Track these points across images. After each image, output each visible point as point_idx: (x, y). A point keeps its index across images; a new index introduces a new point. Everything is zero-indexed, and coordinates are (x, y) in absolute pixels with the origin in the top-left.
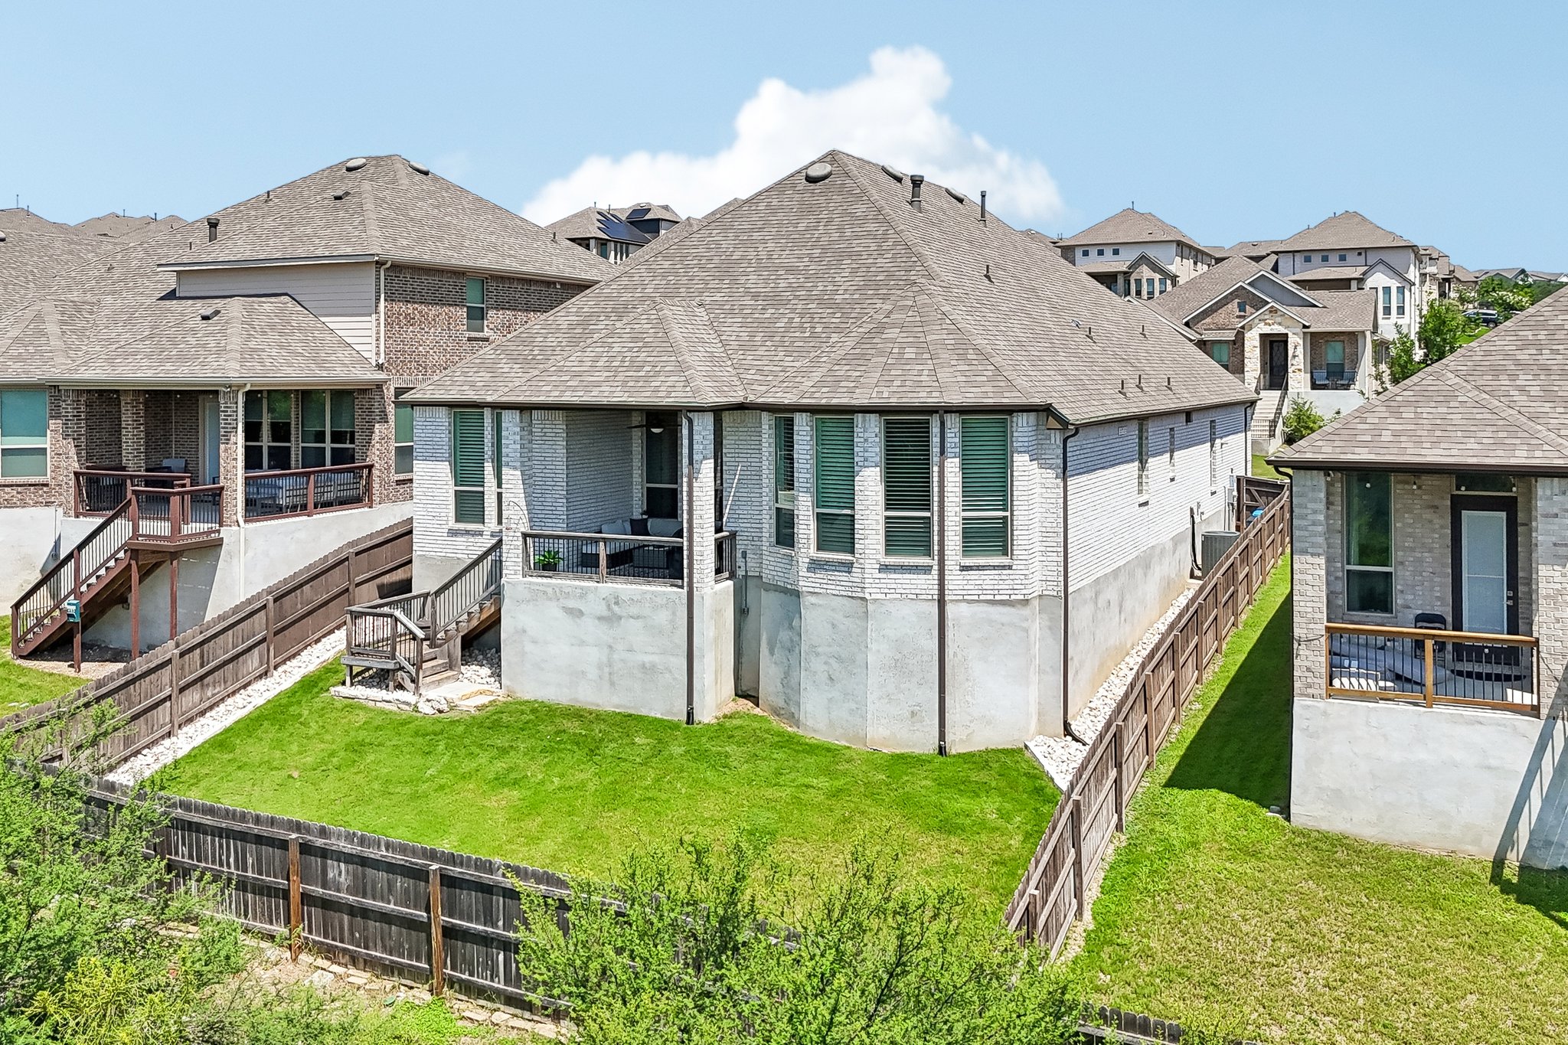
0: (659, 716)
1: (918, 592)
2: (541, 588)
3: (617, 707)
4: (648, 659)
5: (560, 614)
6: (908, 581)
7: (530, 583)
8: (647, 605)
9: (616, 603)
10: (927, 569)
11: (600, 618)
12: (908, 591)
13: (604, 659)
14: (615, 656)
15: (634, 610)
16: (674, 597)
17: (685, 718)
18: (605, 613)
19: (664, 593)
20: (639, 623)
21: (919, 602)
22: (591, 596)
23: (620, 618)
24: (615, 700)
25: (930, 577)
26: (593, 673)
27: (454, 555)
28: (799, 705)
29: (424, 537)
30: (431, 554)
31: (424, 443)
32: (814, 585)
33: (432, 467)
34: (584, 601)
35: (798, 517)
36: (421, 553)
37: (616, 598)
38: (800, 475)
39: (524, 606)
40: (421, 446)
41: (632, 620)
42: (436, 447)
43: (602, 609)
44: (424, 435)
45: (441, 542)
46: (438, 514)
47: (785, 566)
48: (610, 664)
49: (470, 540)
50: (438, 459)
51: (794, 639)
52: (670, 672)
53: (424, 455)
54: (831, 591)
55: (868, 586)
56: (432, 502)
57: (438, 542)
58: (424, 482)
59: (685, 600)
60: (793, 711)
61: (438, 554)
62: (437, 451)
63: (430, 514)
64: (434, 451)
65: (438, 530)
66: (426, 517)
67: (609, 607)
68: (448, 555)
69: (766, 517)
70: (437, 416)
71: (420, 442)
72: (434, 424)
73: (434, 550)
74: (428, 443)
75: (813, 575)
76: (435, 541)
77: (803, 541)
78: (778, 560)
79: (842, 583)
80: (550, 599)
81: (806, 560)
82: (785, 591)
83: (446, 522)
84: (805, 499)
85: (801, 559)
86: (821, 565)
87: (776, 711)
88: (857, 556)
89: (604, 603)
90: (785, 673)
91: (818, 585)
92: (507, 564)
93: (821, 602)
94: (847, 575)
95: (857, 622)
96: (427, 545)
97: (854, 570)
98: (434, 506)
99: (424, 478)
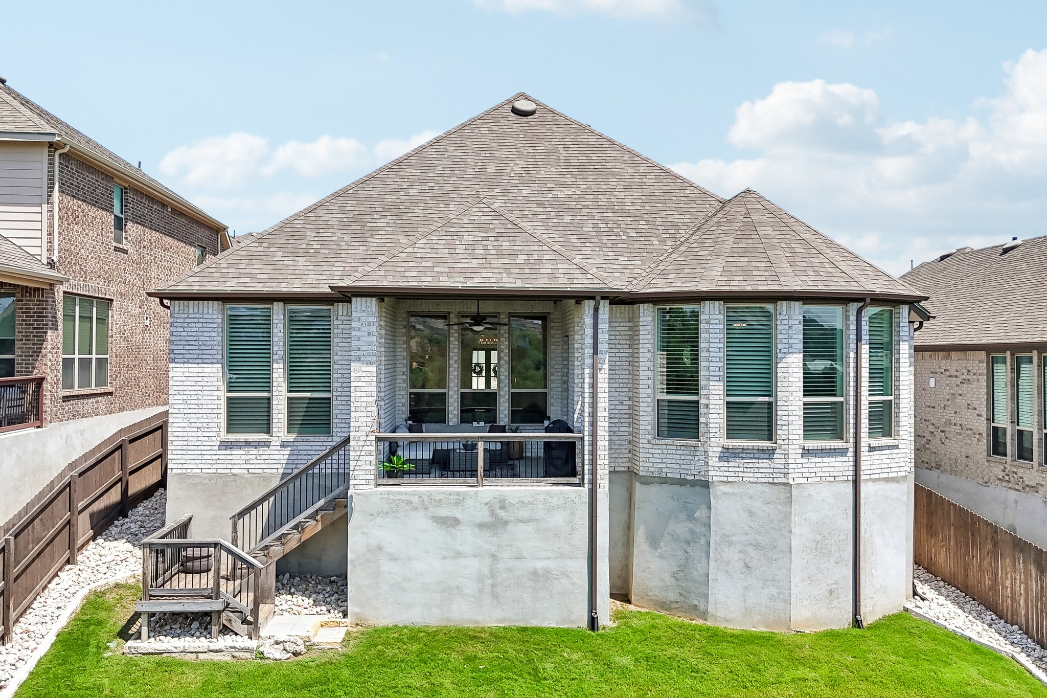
0: (553, 625)
1: (836, 474)
2: (404, 497)
3: (502, 621)
4: (539, 565)
5: (428, 524)
6: (827, 465)
7: (389, 493)
8: (541, 506)
9: (502, 507)
10: (842, 452)
11: (481, 526)
12: (827, 474)
13: (486, 571)
14: (500, 566)
15: (523, 514)
16: (572, 496)
17: (584, 623)
18: (488, 519)
19: (561, 493)
20: (529, 528)
21: (835, 484)
22: (470, 502)
23: (506, 523)
24: (498, 614)
25: (846, 459)
26: (470, 587)
27: (229, 471)
28: (706, 597)
29: (184, 452)
30: (194, 471)
31: (186, 343)
32: (727, 474)
33: (196, 370)
34: (460, 508)
35: (707, 406)
36: (180, 471)
37: (500, 502)
38: (711, 364)
39: (379, 520)
40: (181, 347)
41: (521, 524)
42: (204, 347)
43: (484, 515)
44: (185, 334)
45: (209, 457)
46: (205, 425)
47: (683, 457)
48: (493, 575)
49: (252, 452)
50: (205, 361)
51: (698, 531)
52: (568, 576)
53: (186, 356)
54: (748, 479)
55: (791, 471)
56: (196, 411)
57: (205, 457)
58: (186, 388)
59: (586, 499)
60: (696, 602)
61: (204, 471)
62: (205, 352)
63: (193, 425)
64: (201, 352)
65: (204, 443)
66: (188, 429)
67: (492, 512)
68: (219, 471)
69: (646, 409)
70: (206, 311)
71: (179, 343)
72: (201, 320)
73: (199, 466)
74: (190, 343)
75: (726, 464)
76: (199, 457)
77: (714, 430)
78: (670, 452)
79: (761, 470)
80: (416, 509)
81: (715, 449)
82: (682, 482)
83: (215, 434)
84: (717, 388)
85: (711, 449)
86: (735, 453)
87: (664, 605)
88: (779, 442)
89: (485, 508)
90: (680, 566)
91: (733, 474)
92: (356, 473)
93: (735, 491)
94: (768, 461)
95: (779, 507)
96: (189, 462)
97: (775, 456)
98: (200, 416)
99: (185, 383)
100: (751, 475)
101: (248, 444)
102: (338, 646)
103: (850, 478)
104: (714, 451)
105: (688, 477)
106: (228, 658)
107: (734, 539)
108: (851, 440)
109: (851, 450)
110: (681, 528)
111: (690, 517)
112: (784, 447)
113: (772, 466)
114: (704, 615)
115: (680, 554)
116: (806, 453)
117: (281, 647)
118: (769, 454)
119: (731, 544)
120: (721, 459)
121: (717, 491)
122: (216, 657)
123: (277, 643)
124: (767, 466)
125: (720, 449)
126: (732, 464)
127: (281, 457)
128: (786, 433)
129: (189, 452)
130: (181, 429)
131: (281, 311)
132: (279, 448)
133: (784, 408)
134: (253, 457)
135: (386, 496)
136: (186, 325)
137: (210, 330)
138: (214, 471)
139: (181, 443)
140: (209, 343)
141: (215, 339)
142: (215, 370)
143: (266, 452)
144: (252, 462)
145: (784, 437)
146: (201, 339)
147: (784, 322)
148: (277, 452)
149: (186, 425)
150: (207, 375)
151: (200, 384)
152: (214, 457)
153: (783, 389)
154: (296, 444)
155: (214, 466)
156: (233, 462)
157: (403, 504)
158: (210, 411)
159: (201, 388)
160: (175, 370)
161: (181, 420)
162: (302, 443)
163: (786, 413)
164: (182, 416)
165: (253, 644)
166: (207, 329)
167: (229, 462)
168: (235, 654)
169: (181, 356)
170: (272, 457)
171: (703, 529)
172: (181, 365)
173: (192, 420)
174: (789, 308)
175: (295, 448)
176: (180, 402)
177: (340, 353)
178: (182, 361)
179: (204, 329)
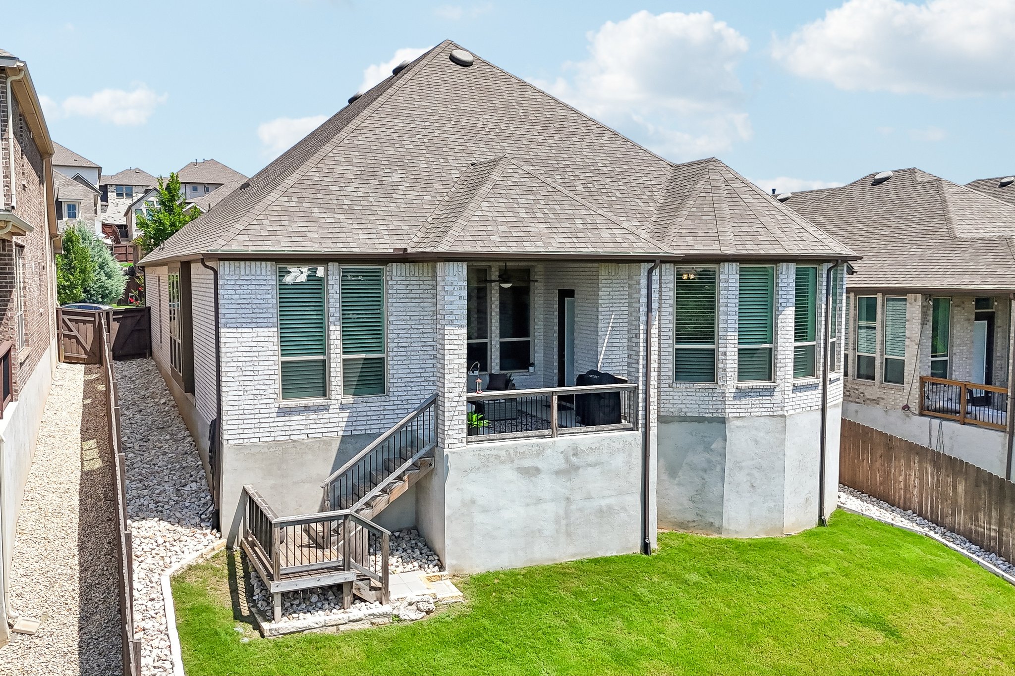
0: (614, 554)
1: (811, 404)
2: (493, 452)
3: (574, 556)
4: (604, 503)
5: (514, 476)
6: (806, 397)
7: (480, 449)
8: (605, 451)
9: (575, 454)
10: (814, 387)
11: (558, 473)
12: (806, 405)
13: (561, 512)
14: (573, 507)
15: (591, 459)
16: (630, 439)
17: (638, 549)
18: (563, 466)
19: (621, 437)
20: (596, 471)
21: (811, 413)
22: (548, 452)
23: (578, 468)
24: (571, 550)
25: (818, 392)
26: (550, 529)
27: (288, 438)
28: (721, 515)
29: (241, 422)
30: (252, 440)
31: (238, 306)
32: (739, 410)
33: (251, 335)
34: (541, 458)
35: (725, 354)
36: (237, 442)
37: (573, 449)
38: (729, 317)
39: (472, 476)
40: (233, 311)
41: (589, 468)
42: (258, 311)
43: (560, 463)
44: (237, 297)
45: (267, 425)
46: (262, 392)
47: (701, 398)
48: (567, 515)
49: (311, 417)
50: (259, 325)
51: (714, 460)
52: (626, 510)
53: (239, 320)
54: (755, 414)
55: (786, 405)
56: (252, 378)
57: (263, 425)
58: (240, 354)
59: (640, 441)
60: (711, 520)
61: (262, 439)
62: (259, 315)
63: (249, 392)
64: (255, 316)
65: (262, 411)
66: (244, 397)
67: (567, 459)
68: (277, 439)
69: (667, 357)
70: (258, 273)
71: (230, 307)
72: (254, 282)
73: (257, 435)
74: (243, 306)
75: (738, 402)
76: (257, 426)
77: (730, 374)
78: (690, 394)
79: (764, 406)
80: (503, 462)
81: (731, 390)
82: (700, 420)
83: (273, 401)
84: (733, 337)
85: (727, 390)
86: (745, 393)
87: (682, 525)
88: (778, 381)
89: (561, 456)
90: (697, 491)
91: (743, 410)
92: (450, 432)
93: (745, 424)
94: (769, 398)
95: (777, 435)
96: (246, 431)
97: (775, 393)
98: (256, 383)
99: (239, 349)
100: (757, 410)
101: (307, 408)
102: (461, 599)
103: (820, 407)
104: (730, 392)
105: (706, 415)
106: (367, 626)
107: (743, 464)
108: (821, 376)
109: (821, 384)
110: (699, 458)
111: (708, 449)
112: (782, 385)
113: (773, 401)
114: (719, 530)
115: (698, 480)
116: (796, 388)
117: (414, 607)
118: (770, 391)
119: (741, 468)
120: (735, 398)
121: (732, 425)
122: (357, 627)
123: (410, 604)
124: (768, 401)
125: (734, 390)
126: (743, 402)
127: (340, 420)
128: (784, 374)
129: (246, 421)
130: (236, 398)
131: (336, 272)
132: (338, 411)
133: (782, 353)
134: (313, 422)
135: (478, 452)
136: (237, 287)
137: (264, 292)
138: (273, 439)
139: (237, 412)
140: (263, 306)
141: (270, 301)
142: (271, 334)
143: (325, 416)
144: (311, 426)
145: (782, 377)
146: (254, 301)
147: (784, 280)
148: (336, 415)
149: (241, 393)
150: (262, 339)
151: (255, 349)
152: (272, 425)
153: (782, 337)
154: (355, 405)
155: (273, 434)
156: (292, 428)
157: (493, 459)
158: (266, 377)
159: (256, 354)
160: (227, 335)
161: (236, 388)
162: (361, 405)
163: (784, 357)
164: (237, 383)
165: (386, 608)
166: (260, 292)
167: (288, 428)
168: (374, 621)
169: (233, 321)
170: (331, 420)
171: (719, 458)
172: (234, 330)
173: (247, 388)
174: (787, 268)
175: (354, 410)
176: (235, 369)
177: (395, 313)
178: (234, 325)
179: (257, 292)
